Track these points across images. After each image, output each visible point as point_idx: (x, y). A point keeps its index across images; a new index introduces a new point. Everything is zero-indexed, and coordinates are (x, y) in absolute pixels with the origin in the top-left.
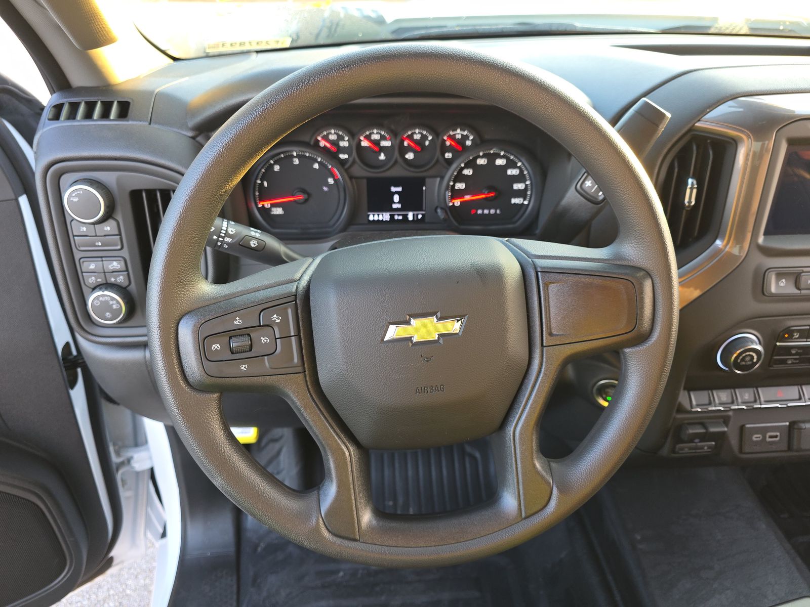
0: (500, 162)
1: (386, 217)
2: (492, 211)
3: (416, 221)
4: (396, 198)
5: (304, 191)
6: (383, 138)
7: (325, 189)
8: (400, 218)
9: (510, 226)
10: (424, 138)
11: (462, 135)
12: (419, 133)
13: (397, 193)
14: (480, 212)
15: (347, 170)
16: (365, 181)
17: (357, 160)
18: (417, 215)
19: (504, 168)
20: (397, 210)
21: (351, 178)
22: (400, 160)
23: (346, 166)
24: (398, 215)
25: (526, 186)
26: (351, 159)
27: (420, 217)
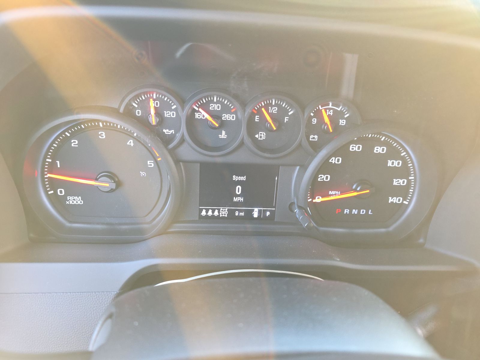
0: (378, 150)
1: (224, 212)
2: (363, 212)
3: (261, 218)
4: (239, 189)
5: (111, 176)
6: (226, 109)
7: (143, 174)
8: (242, 214)
9: (383, 230)
10: (283, 112)
11: (335, 111)
12: (276, 105)
13: (239, 183)
14: (347, 211)
15: (172, 152)
16: (198, 166)
17: (187, 137)
18: (265, 211)
19: (383, 158)
20: (238, 204)
21: (177, 161)
22: (248, 141)
23: (171, 146)
24: (240, 211)
25: (409, 181)
26: (179, 136)
27: (268, 213)
